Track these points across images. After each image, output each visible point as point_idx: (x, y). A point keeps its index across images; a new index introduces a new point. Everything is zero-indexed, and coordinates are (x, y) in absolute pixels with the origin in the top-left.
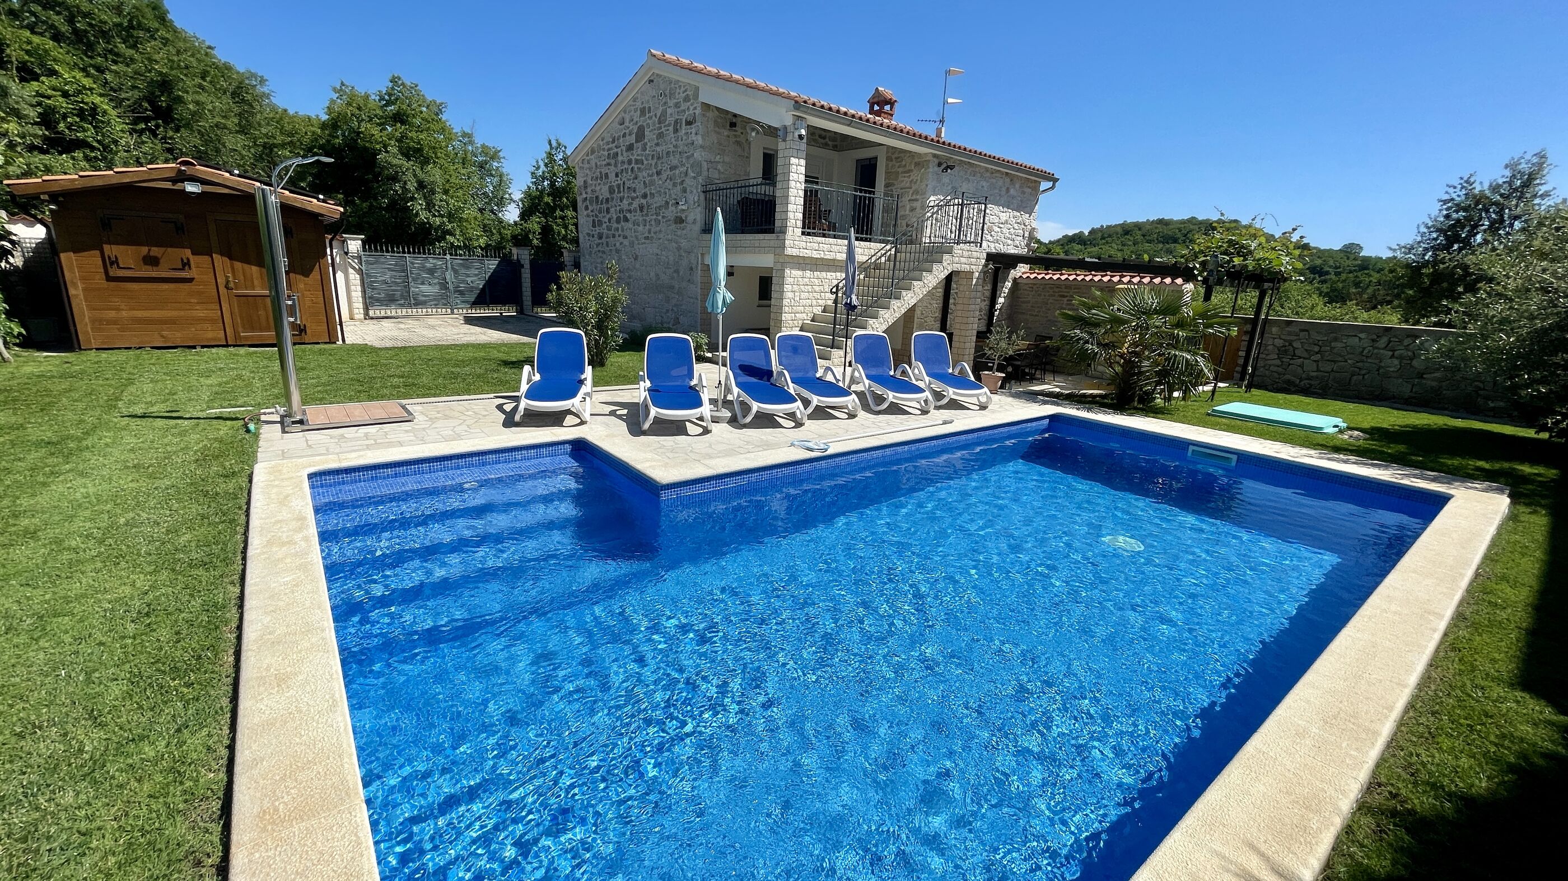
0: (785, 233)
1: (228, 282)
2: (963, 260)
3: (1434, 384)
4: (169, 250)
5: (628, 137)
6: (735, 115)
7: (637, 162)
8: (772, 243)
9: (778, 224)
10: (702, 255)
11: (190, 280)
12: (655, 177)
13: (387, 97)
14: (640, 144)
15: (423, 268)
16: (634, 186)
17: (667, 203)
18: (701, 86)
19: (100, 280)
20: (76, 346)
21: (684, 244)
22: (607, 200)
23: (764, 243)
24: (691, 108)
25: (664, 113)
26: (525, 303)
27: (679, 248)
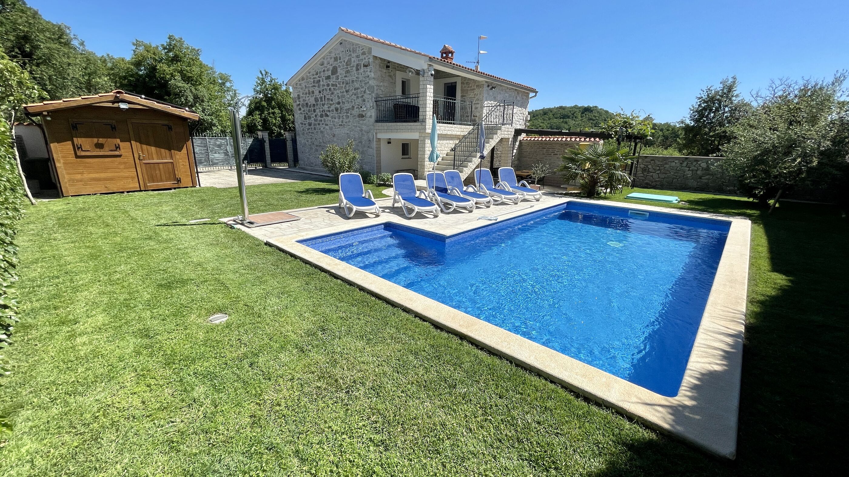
0: (425, 122)
1: (139, 156)
2: (506, 133)
3: (706, 181)
4: (109, 139)
5: (326, 72)
6: (389, 62)
7: (333, 85)
8: (418, 127)
9: (421, 117)
10: (376, 133)
11: (120, 156)
12: (345, 93)
13: (168, 47)
14: (334, 76)
15: (215, 144)
16: (331, 98)
17: (353, 107)
18: (373, 47)
19: (72, 158)
20: (61, 195)
21: (364, 128)
22: (314, 105)
23: (413, 127)
24: (367, 58)
25: (350, 60)
26: (267, 162)
27: (361, 130)
